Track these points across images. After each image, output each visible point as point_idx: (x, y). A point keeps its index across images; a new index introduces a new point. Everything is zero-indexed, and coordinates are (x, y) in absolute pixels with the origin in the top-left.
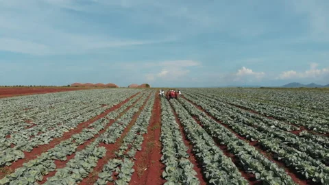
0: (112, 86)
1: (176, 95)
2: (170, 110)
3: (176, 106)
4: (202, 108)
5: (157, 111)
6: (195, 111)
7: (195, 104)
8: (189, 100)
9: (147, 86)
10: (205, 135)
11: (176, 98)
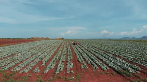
0: (48, 39)
1: (76, 43)
2: (75, 48)
3: (77, 47)
4: (84, 48)
5: (72, 49)
6: (82, 48)
7: (82, 46)
8: (80, 45)
9: (63, 38)
10: (84, 53)
11: (76, 44)
